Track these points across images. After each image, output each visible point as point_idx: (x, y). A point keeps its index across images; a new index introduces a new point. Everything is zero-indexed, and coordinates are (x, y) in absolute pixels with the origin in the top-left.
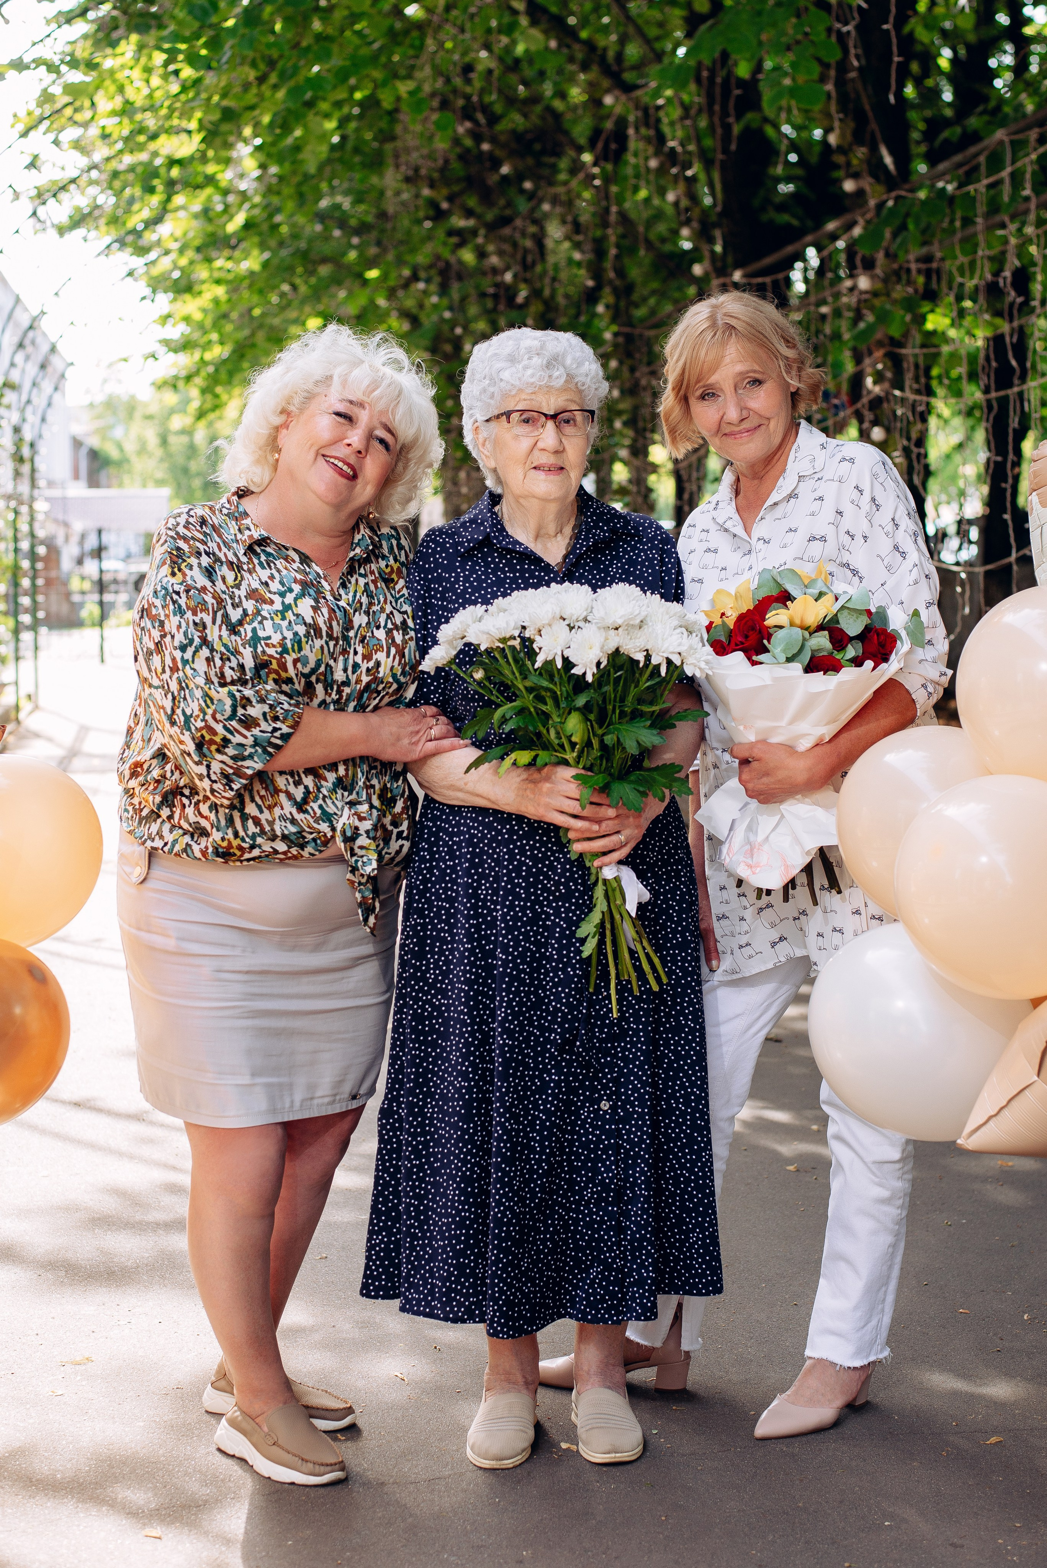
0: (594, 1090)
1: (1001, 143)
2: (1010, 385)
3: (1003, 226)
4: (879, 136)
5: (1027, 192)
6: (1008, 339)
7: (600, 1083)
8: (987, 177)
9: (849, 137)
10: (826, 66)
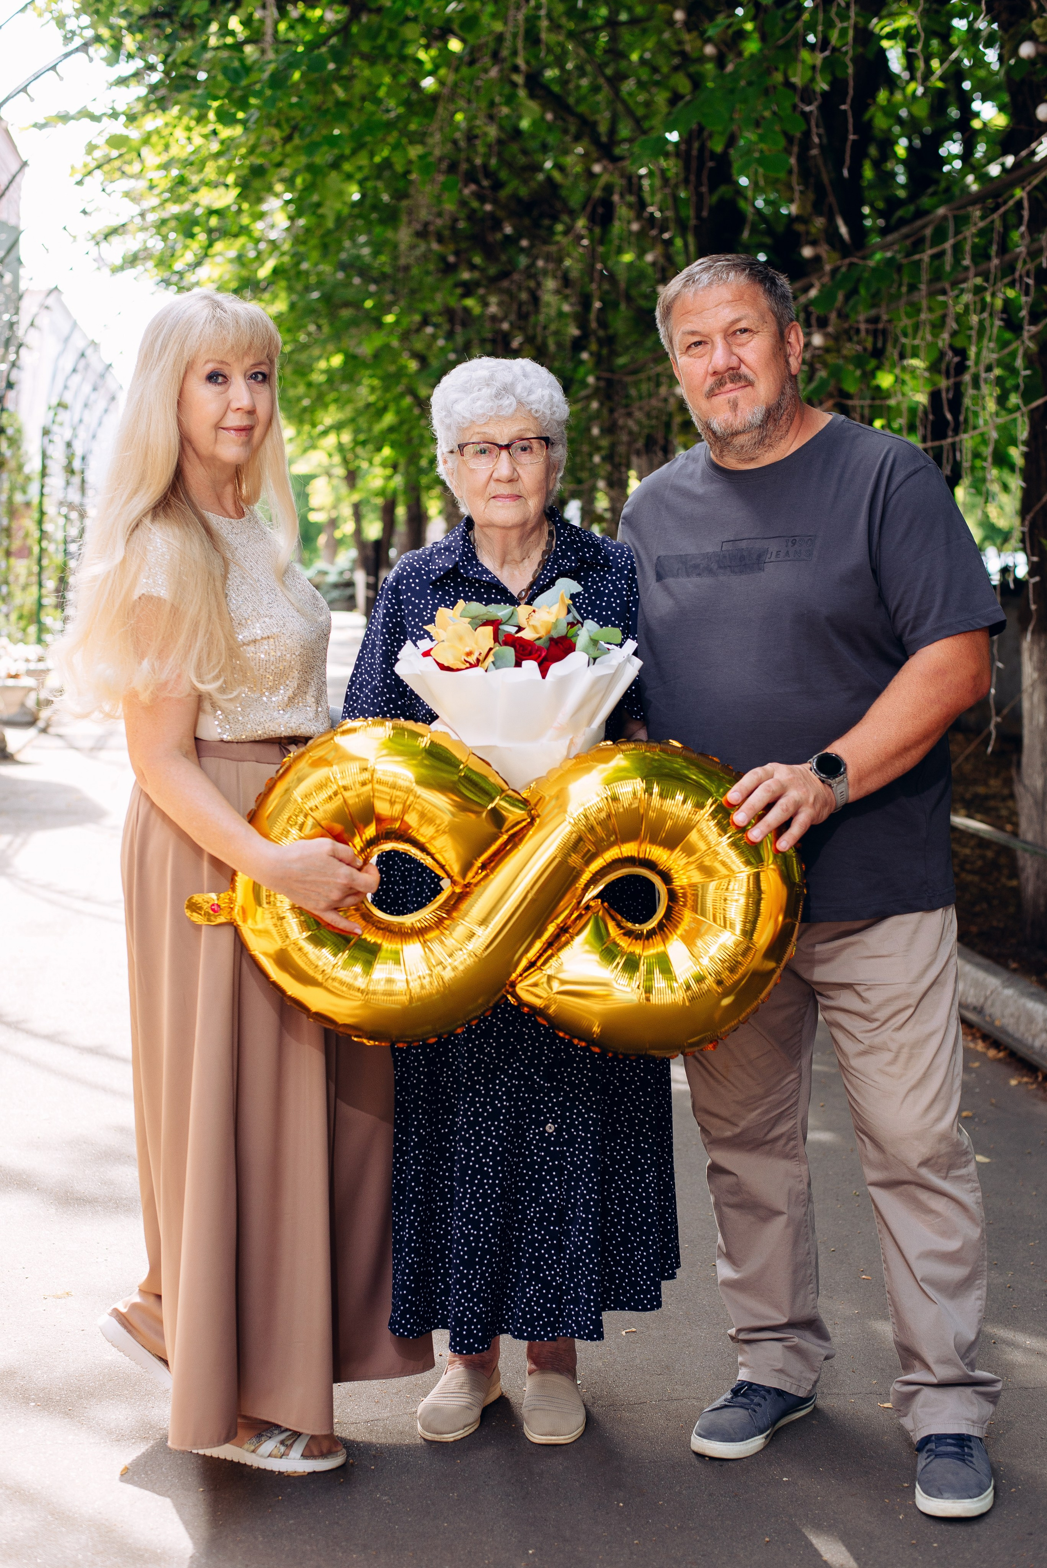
0: (539, 1112)
1: (945, 218)
2: (944, 436)
3: (944, 292)
4: (836, 208)
5: (967, 262)
6: (944, 395)
7: (546, 1106)
8: (931, 247)
9: (809, 208)
10: (790, 139)
